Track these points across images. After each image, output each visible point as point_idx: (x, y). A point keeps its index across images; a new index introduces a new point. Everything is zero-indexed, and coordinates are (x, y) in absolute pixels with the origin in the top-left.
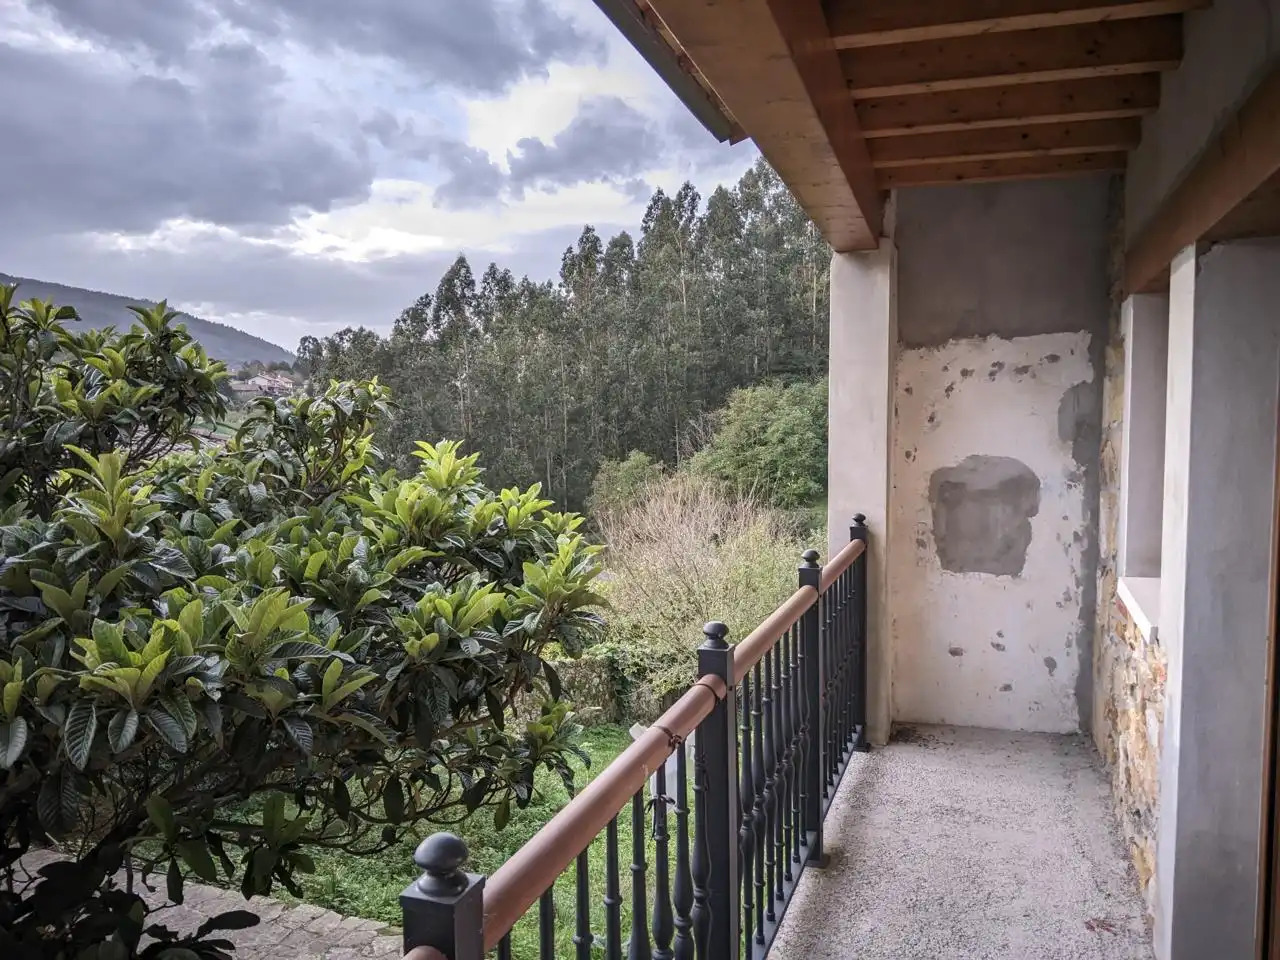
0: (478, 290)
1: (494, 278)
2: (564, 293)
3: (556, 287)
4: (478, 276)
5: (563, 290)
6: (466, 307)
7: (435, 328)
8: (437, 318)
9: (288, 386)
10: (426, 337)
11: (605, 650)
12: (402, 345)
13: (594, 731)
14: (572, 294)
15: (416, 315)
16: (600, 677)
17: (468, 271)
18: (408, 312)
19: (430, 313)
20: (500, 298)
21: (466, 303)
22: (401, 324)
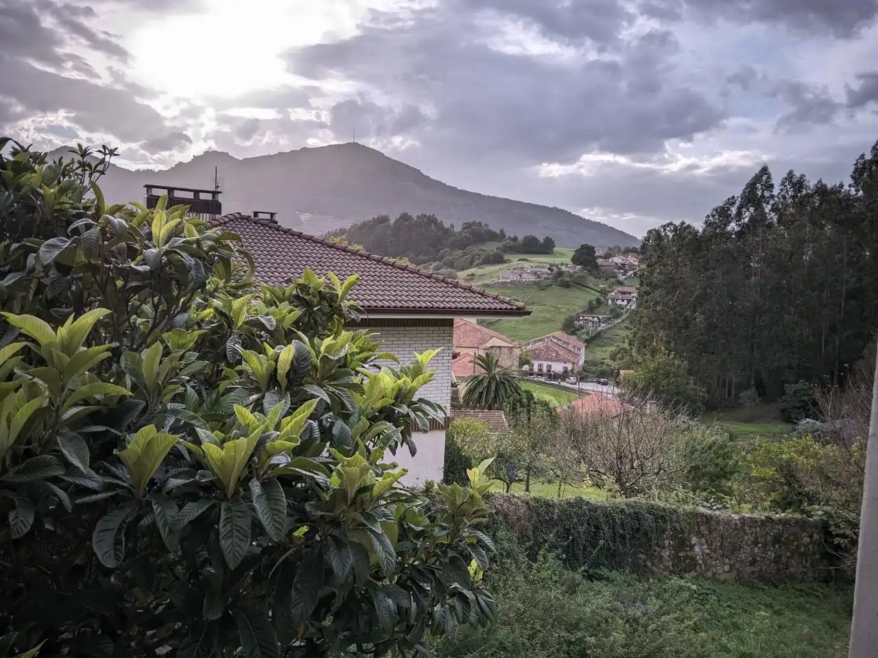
0: (776, 192)
1: (790, 182)
2: (853, 191)
3: (846, 187)
4: (776, 181)
5: (853, 189)
6: (764, 205)
7: (737, 221)
8: (739, 214)
9: (634, 263)
10: (729, 228)
11: (820, 513)
12: (709, 234)
13: (798, 587)
14: (861, 193)
15: (723, 212)
16: (811, 537)
17: (769, 178)
18: (716, 210)
19: (734, 210)
20: (793, 197)
21: (765, 202)
22: (711, 218)
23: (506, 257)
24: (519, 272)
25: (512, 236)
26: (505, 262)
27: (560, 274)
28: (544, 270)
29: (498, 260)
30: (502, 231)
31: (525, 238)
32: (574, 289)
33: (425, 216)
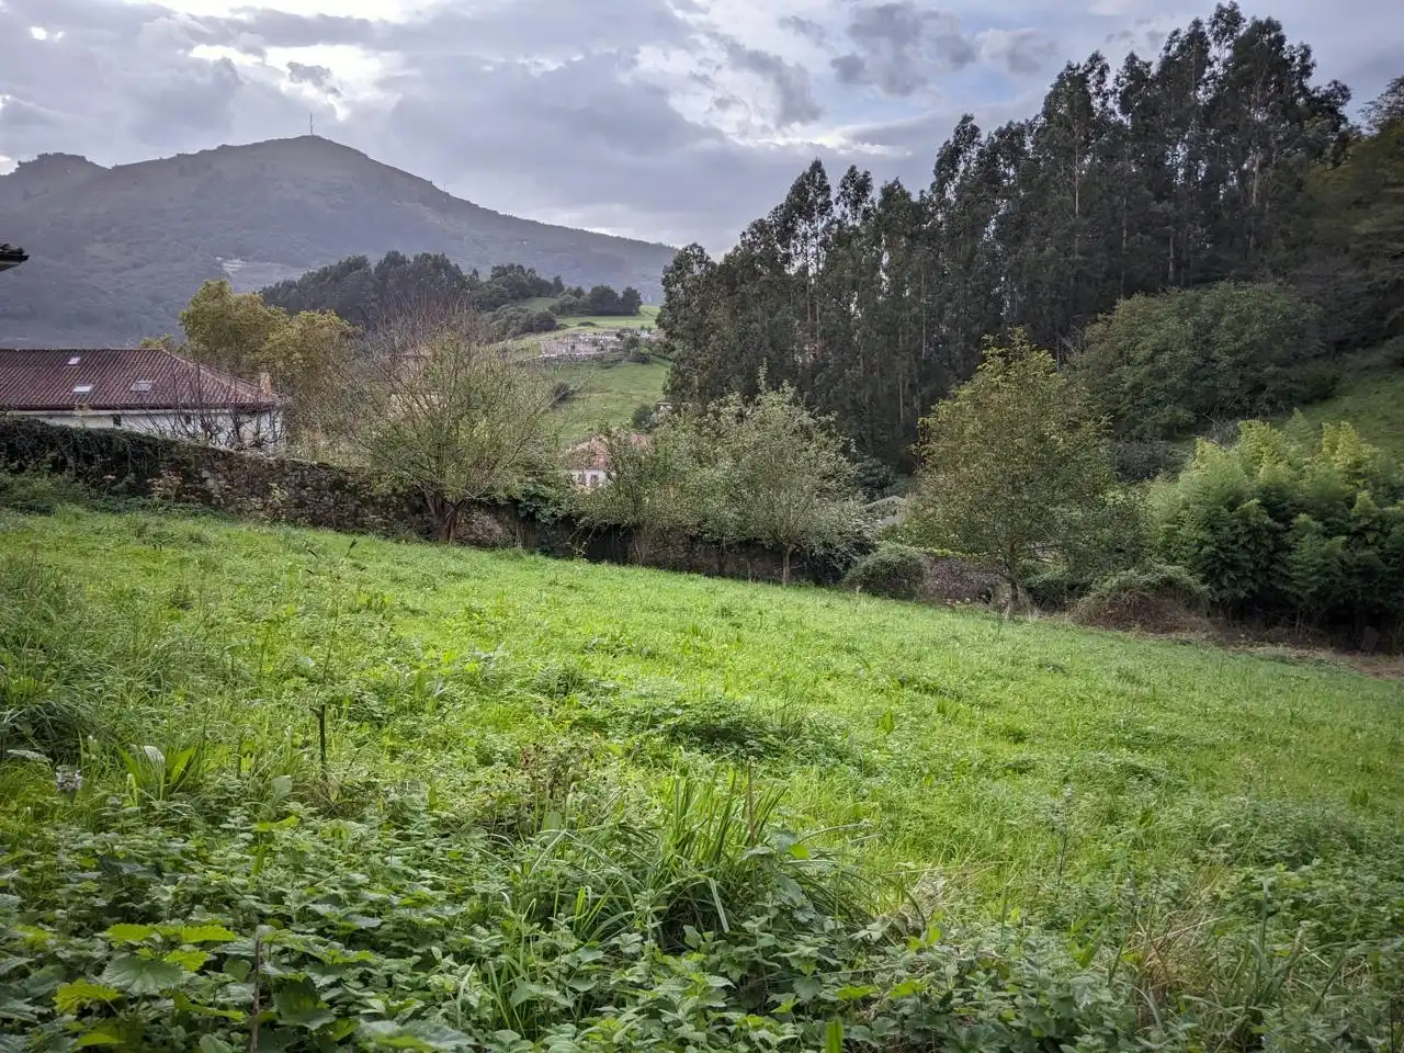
0: (834, 196)
1: (852, 181)
4: (834, 181)
17: (823, 176)
18: (756, 225)
22: (748, 237)
23: (559, 321)
24: (571, 341)
25: (574, 289)
26: (558, 328)
27: (634, 342)
28: (609, 338)
29: (546, 325)
30: (557, 280)
31: (595, 290)
32: (655, 365)
33: (428, 257)
